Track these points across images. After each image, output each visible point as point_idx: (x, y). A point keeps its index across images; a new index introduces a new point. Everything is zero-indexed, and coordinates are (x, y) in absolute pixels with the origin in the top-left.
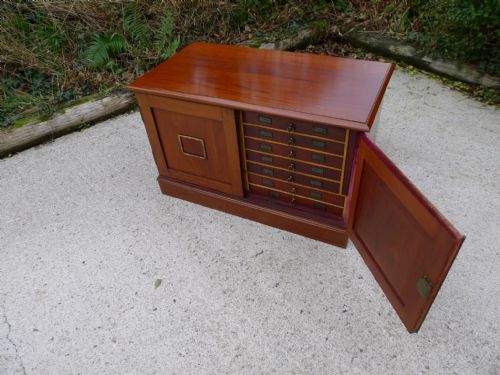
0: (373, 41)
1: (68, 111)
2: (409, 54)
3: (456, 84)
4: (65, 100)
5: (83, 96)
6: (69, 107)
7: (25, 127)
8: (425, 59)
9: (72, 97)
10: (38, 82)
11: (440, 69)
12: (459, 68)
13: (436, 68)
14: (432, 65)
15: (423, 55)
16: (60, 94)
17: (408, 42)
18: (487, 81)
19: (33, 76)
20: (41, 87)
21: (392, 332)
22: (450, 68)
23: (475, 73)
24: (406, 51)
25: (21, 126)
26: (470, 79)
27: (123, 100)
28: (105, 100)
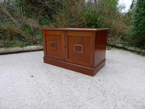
0: (112, 44)
1: (28, 47)
2: (121, 46)
3: (135, 52)
4: (28, 44)
5: (33, 44)
6: (28, 46)
7: (16, 48)
8: (126, 47)
9: (30, 44)
10: (23, 39)
11: (130, 49)
12: (135, 48)
13: (129, 49)
14: (128, 48)
15: (125, 46)
16: (27, 43)
17: (121, 43)
18: (143, 51)
19: (22, 38)
20: (23, 41)
21: (104, 95)
22: (133, 48)
23: (140, 49)
24: (121, 45)
25: (15, 47)
26: (139, 51)
27: (42, 47)
28: (38, 46)
